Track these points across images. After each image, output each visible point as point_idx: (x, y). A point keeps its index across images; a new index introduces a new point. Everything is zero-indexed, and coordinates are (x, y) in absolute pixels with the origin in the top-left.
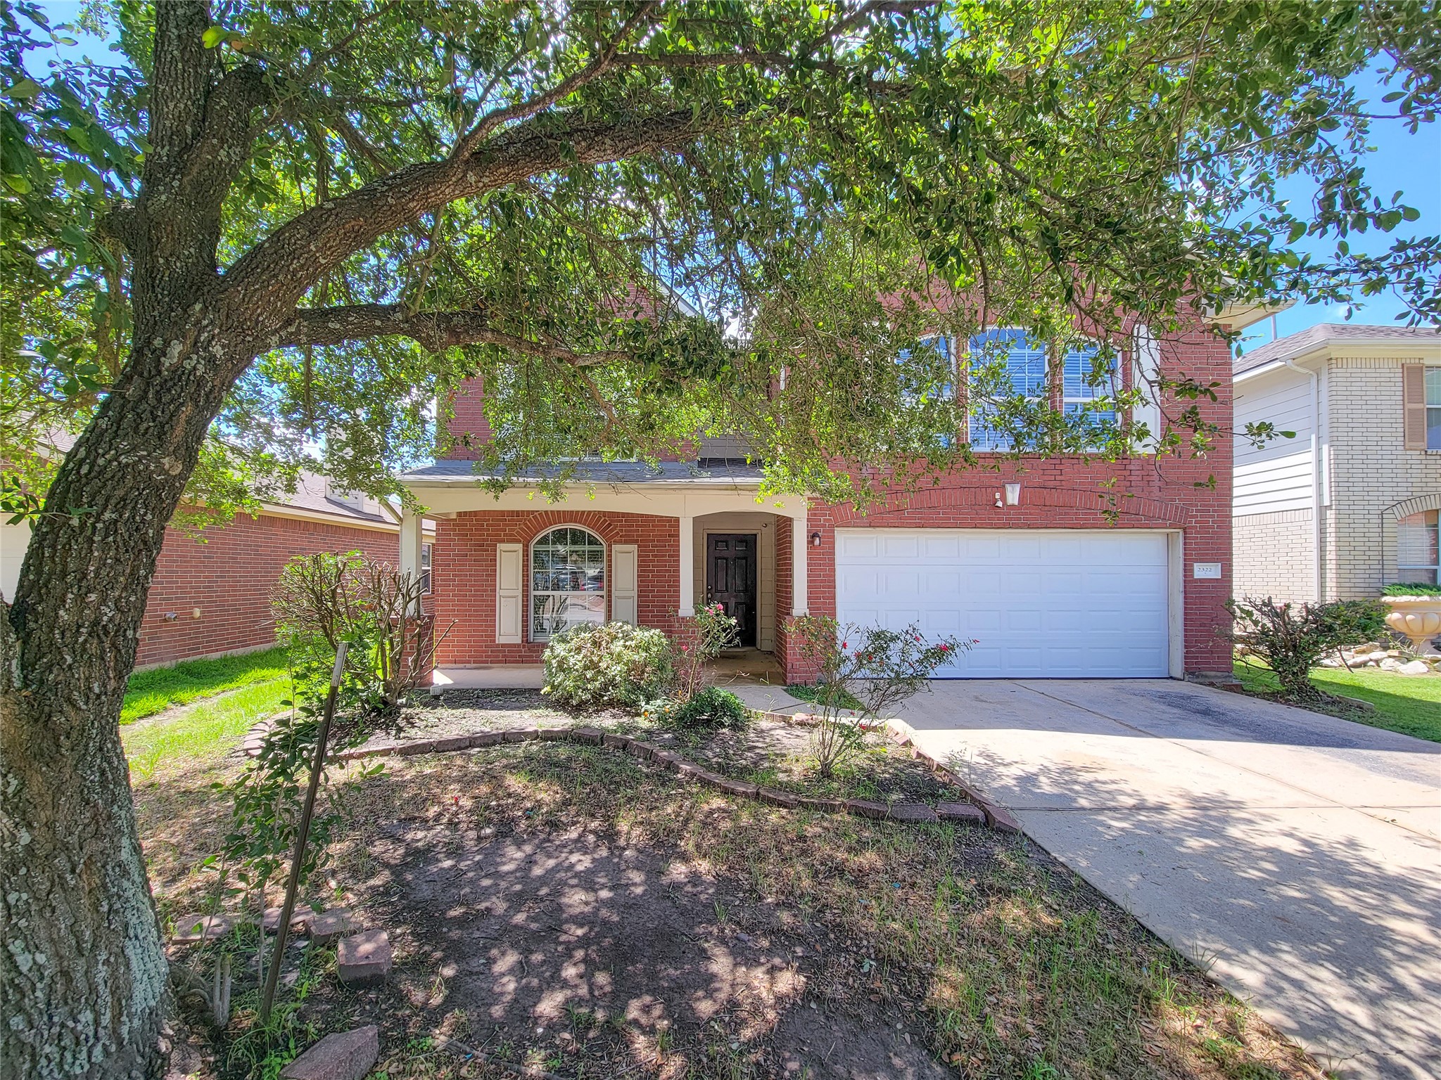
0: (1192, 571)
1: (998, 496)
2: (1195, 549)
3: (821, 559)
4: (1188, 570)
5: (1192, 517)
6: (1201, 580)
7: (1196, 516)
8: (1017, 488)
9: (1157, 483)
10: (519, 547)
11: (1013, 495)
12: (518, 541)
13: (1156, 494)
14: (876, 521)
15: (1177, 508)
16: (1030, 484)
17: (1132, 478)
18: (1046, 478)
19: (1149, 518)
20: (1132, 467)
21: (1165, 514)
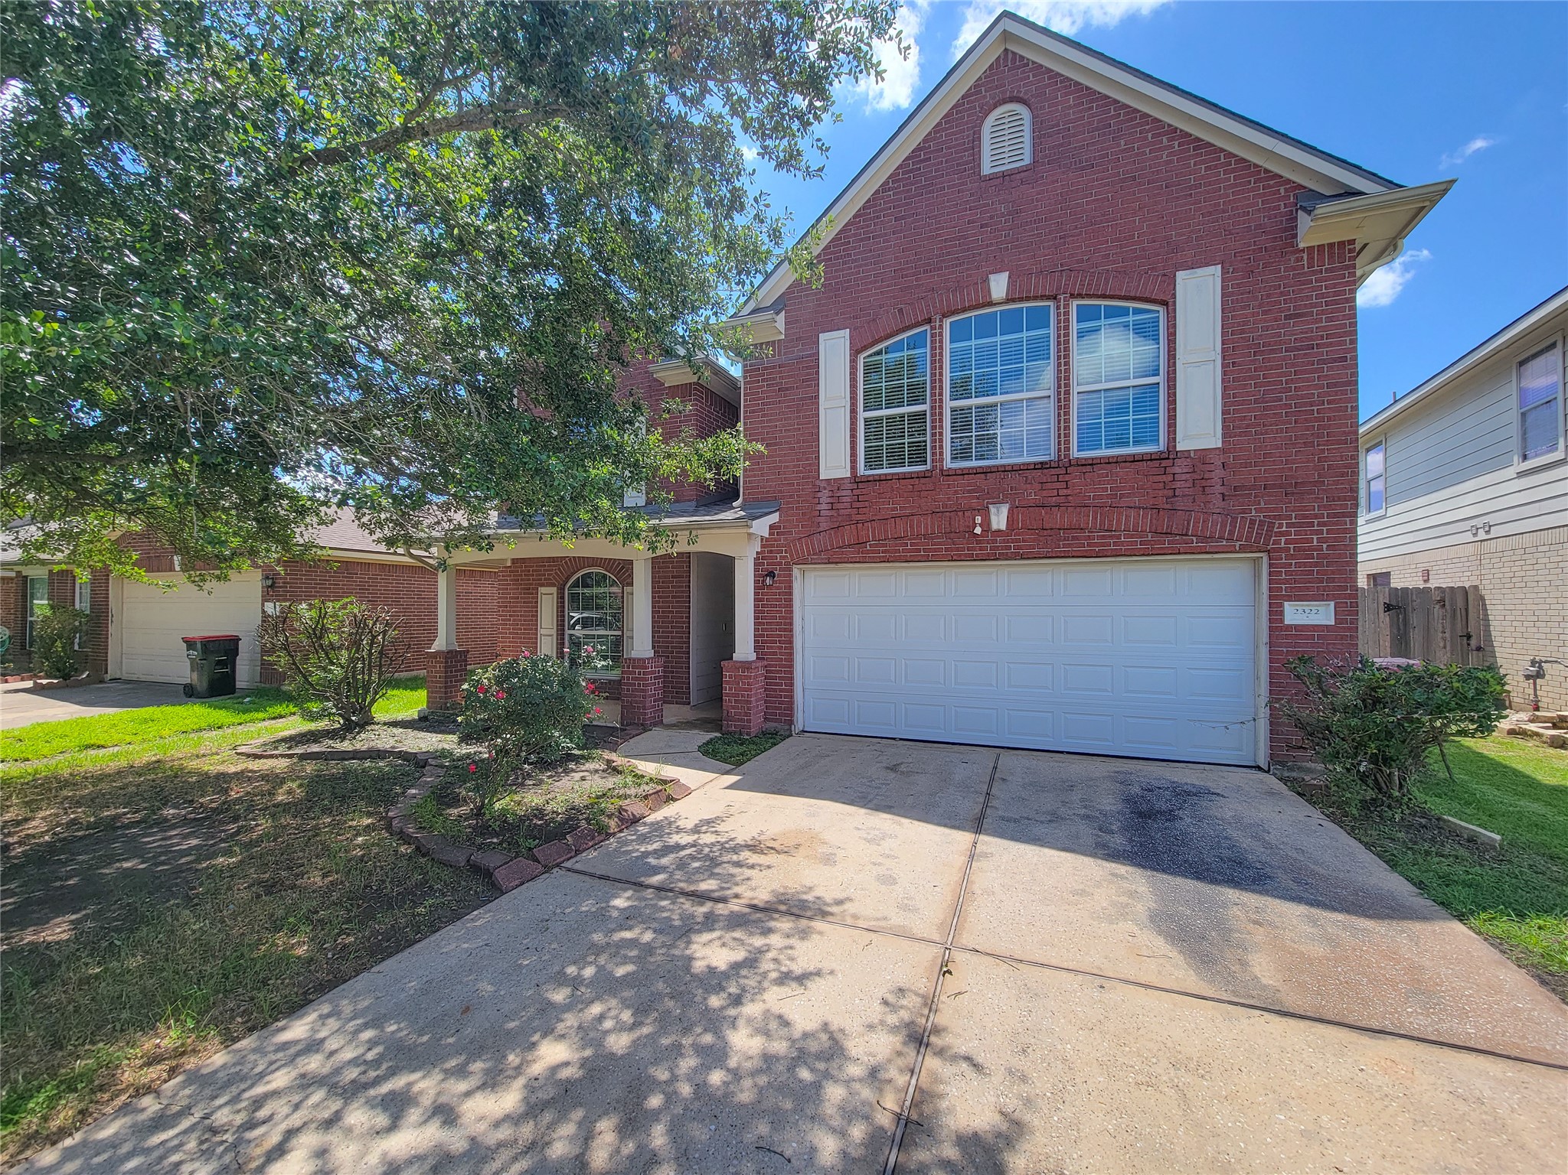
0: (1282, 613)
1: (978, 520)
2: (1286, 581)
3: (777, 600)
4: (1276, 613)
5: (1282, 534)
6: (1297, 627)
7: (1288, 533)
8: (1004, 510)
9: (1218, 489)
10: (554, 590)
11: (999, 518)
12: (553, 585)
13: (1217, 503)
14: (834, 557)
15: (1253, 522)
16: (1023, 503)
17: (1178, 485)
18: (1045, 494)
19: (1204, 539)
20: (1177, 470)
21: (1231, 532)
